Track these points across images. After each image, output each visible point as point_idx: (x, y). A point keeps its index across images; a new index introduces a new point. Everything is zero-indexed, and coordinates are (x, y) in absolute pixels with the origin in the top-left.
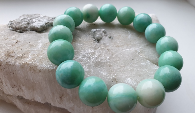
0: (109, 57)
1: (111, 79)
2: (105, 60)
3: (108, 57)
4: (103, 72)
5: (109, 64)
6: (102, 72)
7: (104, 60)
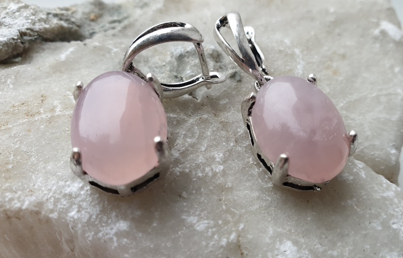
0: (221, 155)
1: (222, 247)
2: (209, 165)
3: (219, 155)
4: (196, 218)
5: (219, 184)
6: (192, 217)
7: (204, 170)
